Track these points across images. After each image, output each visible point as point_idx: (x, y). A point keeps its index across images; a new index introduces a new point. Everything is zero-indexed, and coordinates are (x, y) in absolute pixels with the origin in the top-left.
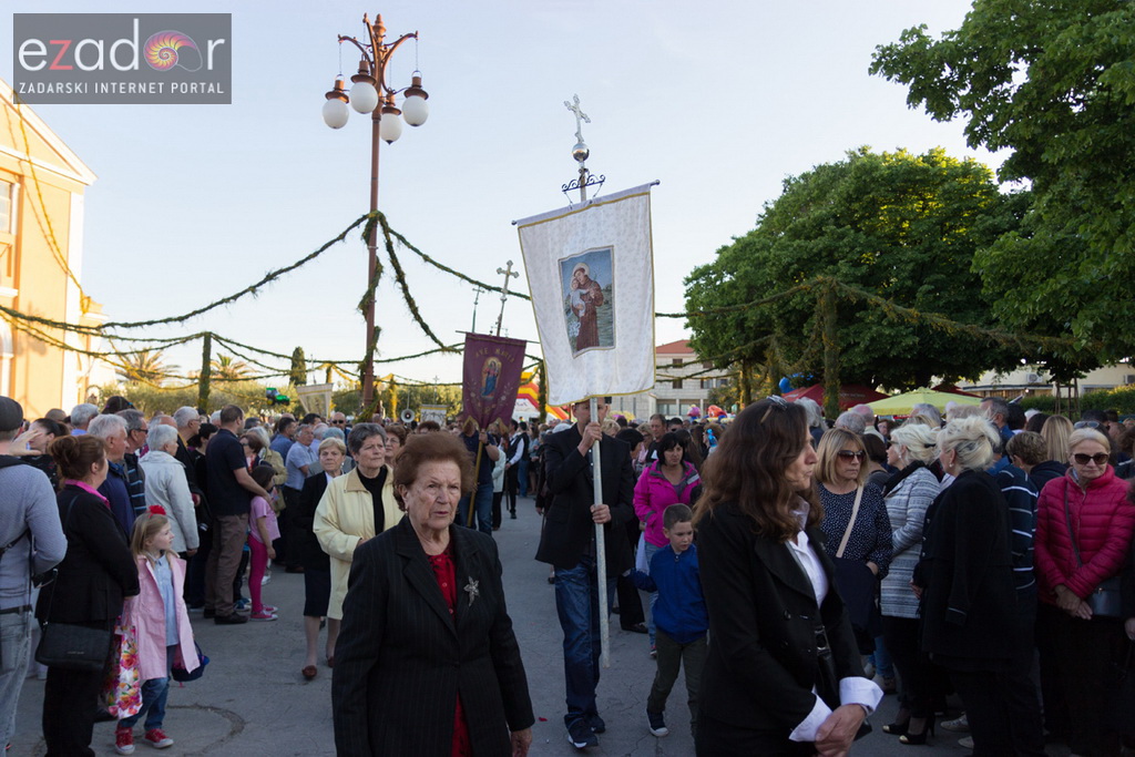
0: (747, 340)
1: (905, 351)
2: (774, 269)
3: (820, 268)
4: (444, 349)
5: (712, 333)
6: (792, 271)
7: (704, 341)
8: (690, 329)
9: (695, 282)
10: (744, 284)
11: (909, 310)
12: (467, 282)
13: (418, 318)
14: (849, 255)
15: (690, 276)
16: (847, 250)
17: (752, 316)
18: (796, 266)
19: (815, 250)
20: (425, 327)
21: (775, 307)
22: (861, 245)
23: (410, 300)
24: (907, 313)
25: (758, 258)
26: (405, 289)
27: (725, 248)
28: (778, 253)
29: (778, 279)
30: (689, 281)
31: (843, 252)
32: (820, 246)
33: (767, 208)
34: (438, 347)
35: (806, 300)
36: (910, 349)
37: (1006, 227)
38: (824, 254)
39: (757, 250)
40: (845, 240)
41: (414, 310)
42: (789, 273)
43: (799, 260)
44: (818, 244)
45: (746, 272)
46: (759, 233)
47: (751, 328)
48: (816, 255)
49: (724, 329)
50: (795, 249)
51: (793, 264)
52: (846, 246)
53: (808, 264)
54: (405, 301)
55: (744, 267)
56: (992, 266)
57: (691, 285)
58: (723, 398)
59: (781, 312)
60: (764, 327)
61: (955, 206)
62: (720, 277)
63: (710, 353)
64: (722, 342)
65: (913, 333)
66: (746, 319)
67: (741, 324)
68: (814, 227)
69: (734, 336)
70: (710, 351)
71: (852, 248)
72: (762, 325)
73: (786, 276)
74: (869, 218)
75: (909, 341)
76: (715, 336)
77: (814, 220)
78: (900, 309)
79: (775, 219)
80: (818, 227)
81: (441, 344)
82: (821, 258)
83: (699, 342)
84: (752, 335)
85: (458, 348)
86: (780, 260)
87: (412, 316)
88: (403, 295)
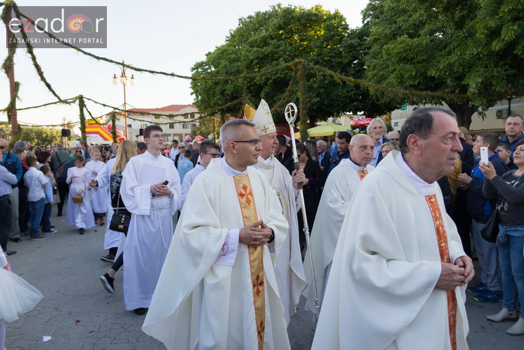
0: (226, 102)
1: (313, 105)
2: (245, 62)
3: (268, 62)
4: (61, 101)
5: (207, 97)
6: (254, 63)
7: (202, 101)
8: (194, 95)
9: (196, 70)
10: (225, 71)
11: (349, 78)
12: (82, 53)
13: (43, 79)
14: (283, 56)
15: (193, 67)
16: (282, 53)
17: (229, 88)
18: (256, 61)
19: (266, 53)
20: (48, 86)
21: (245, 82)
22: (289, 51)
23: (37, 67)
24: (347, 79)
25: (230, 58)
26: (34, 58)
27: (210, 53)
28: (247, 53)
29: (246, 68)
30: (193, 69)
31: (280, 54)
32: (269, 51)
33: (231, 33)
34: (58, 100)
35: (263, 79)
36: (315, 104)
37: (357, 45)
38: (270, 55)
39: (230, 54)
40: (281, 48)
41: (41, 74)
42: (253, 65)
43: (258, 58)
44: (267, 49)
45: (225, 65)
46: (228, 46)
47: (228, 94)
48: (266, 55)
49: (214, 95)
50: (255, 52)
51: (255, 60)
52: (281, 51)
53: (262, 60)
54: (34, 67)
55: (224, 63)
56: (398, 53)
57: (194, 71)
58: (199, 132)
59: (249, 85)
60: (236, 95)
61: (332, 33)
62: (210, 68)
63: (206, 108)
64: (213, 102)
65: (316, 96)
66: (225, 90)
67: (223, 93)
68: (262, 42)
69: (220, 98)
70: (205, 107)
71: (285, 52)
72: (234, 93)
73: (249, 66)
74: (288, 38)
75: (316, 100)
76: (209, 99)
77: (262, 38)
78: (344, 77)
79: (236, 39)
80: (264, 42)
81: (59, 98)
82: (269, 57)
83: (199, 102)
84: (228, 98)
85: (68, 101)
86: (248, 58)
87: (40, 77)
88: (32, 63)
